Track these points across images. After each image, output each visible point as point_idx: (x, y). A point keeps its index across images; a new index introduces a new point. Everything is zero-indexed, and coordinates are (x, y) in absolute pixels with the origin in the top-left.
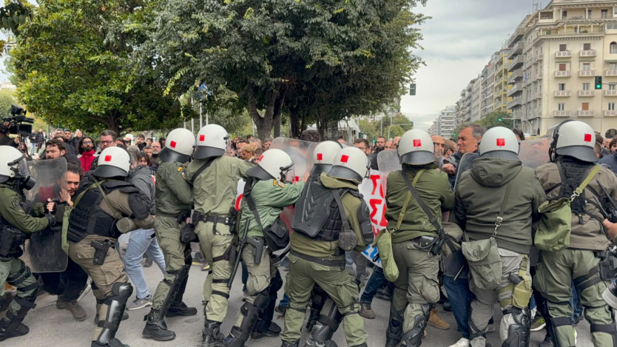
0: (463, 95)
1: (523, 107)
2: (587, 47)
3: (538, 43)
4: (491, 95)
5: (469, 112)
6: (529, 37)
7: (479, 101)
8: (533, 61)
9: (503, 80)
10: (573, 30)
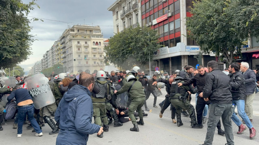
0: (44, 57)
1: (67, 63)
2: (86, 43)
3: (70, 40)
4: (55, 57)
5: (47, 64)
6: (67, 38)
7: (51, 59)
8: (69, 46)
9: (59, 52)
10: (81, 37)
